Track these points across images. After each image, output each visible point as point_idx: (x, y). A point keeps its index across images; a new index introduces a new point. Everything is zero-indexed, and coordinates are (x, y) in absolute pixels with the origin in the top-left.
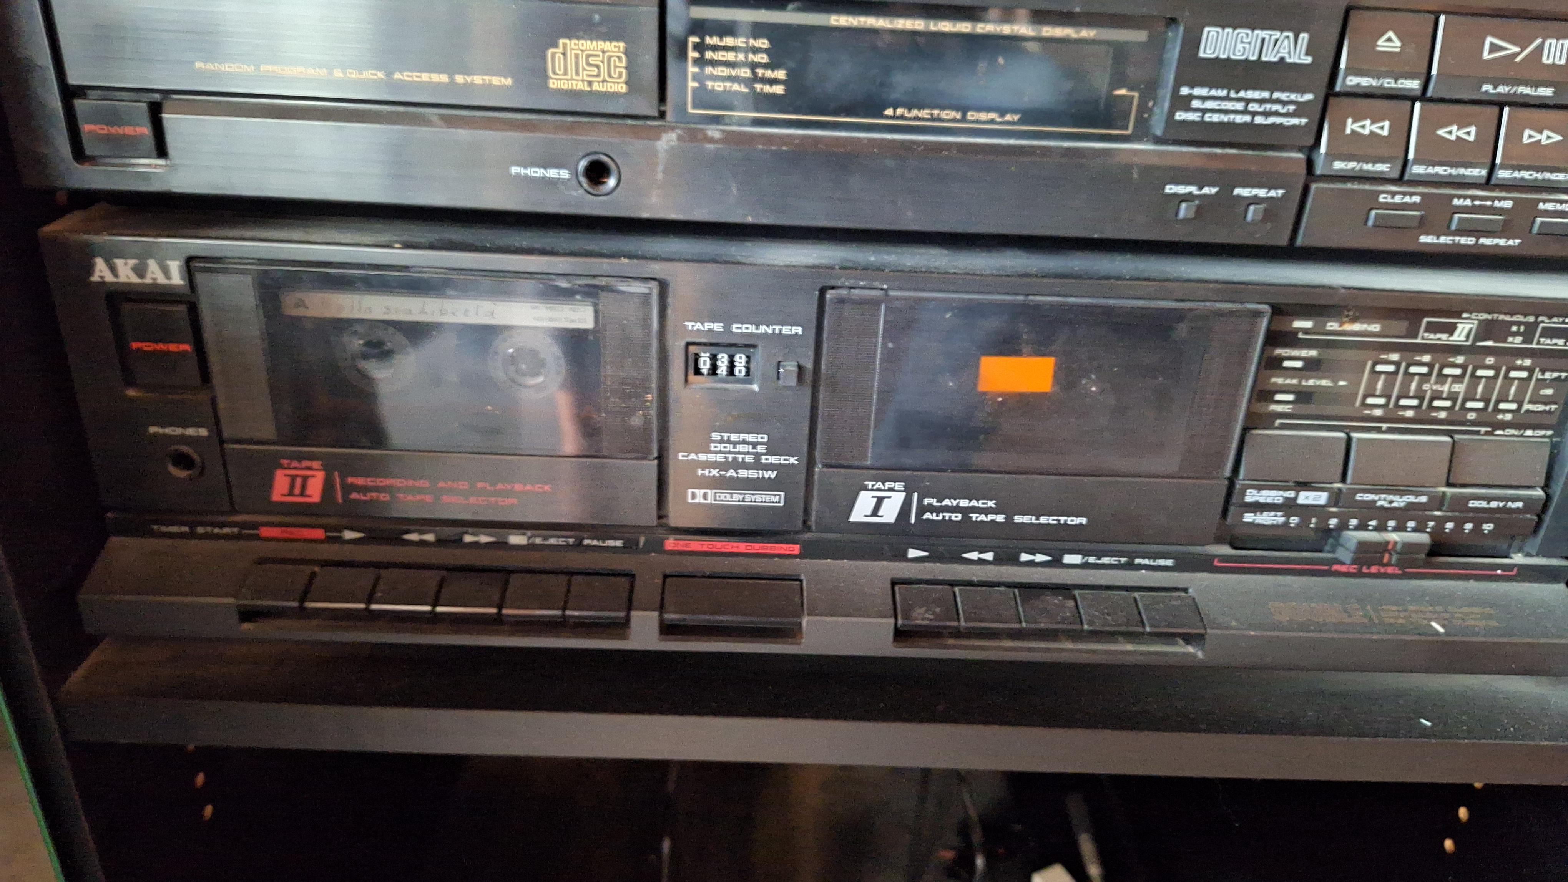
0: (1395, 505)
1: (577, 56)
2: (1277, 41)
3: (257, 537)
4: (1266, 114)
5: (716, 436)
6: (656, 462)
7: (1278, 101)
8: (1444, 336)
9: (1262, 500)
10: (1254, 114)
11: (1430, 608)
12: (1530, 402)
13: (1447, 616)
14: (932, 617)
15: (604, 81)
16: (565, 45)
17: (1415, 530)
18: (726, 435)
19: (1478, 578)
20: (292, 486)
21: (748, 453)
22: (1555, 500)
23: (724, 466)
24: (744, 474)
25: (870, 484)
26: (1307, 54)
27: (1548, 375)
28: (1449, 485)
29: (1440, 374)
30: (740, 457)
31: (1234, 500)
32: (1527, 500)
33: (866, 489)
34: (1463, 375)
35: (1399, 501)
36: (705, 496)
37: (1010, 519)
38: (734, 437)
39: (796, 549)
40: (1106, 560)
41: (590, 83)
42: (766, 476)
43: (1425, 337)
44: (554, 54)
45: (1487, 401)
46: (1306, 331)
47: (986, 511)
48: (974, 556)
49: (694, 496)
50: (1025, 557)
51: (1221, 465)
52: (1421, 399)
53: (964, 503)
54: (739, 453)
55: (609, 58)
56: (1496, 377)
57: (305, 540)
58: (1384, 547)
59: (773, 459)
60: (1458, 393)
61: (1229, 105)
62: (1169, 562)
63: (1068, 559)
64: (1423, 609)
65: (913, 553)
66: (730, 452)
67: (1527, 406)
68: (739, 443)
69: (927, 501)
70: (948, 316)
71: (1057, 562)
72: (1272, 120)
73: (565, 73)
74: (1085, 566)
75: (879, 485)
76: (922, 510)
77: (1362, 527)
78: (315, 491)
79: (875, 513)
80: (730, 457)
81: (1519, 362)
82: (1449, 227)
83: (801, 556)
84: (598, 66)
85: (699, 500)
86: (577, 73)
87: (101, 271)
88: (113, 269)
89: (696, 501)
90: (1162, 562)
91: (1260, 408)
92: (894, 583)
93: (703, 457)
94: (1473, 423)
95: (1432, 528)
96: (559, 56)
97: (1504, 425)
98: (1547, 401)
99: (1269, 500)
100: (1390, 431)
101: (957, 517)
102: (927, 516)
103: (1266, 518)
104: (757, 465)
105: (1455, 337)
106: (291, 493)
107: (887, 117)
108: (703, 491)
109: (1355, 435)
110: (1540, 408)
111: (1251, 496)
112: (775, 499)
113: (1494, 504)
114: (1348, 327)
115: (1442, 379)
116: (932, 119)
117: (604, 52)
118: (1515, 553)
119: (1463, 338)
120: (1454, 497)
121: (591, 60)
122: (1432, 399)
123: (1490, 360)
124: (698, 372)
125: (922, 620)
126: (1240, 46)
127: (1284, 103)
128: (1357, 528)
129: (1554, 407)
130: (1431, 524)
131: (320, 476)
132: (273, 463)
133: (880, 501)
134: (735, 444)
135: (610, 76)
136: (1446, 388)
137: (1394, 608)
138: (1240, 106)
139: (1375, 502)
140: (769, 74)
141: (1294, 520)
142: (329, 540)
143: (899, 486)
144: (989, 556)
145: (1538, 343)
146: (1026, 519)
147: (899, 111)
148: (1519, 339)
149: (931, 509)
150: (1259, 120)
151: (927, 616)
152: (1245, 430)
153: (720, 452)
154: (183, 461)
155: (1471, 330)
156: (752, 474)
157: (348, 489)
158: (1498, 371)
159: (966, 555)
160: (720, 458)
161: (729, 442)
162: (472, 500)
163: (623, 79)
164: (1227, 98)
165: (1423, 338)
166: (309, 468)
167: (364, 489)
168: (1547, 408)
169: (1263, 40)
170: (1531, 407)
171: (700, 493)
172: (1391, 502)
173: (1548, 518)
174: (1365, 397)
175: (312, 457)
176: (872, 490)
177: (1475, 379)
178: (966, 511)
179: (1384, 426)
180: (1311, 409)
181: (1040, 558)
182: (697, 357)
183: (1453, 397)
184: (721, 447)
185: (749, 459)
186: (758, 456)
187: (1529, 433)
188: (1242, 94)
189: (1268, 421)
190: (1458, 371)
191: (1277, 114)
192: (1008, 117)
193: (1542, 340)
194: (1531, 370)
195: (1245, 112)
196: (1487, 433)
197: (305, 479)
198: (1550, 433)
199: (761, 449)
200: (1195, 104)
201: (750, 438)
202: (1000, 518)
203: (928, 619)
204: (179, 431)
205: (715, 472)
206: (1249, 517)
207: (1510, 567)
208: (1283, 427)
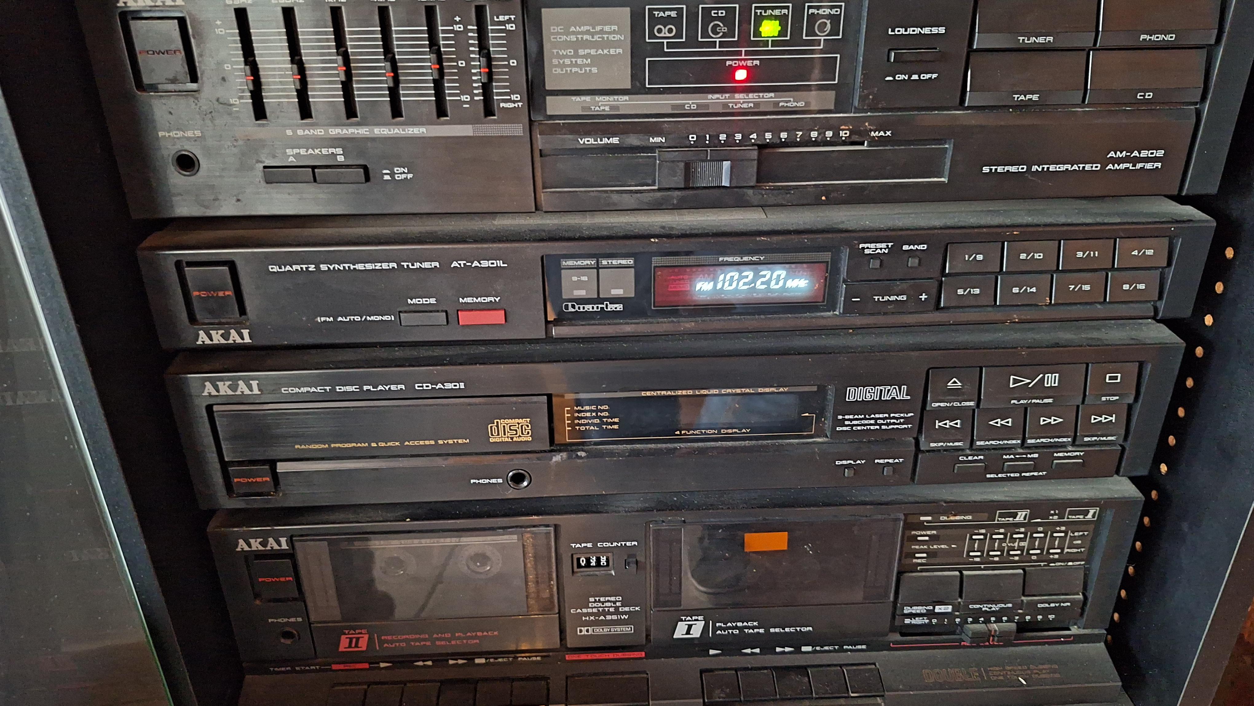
0: (993, 609)
1: (504, 426)
2: (889, 390)
3: (331, 670)
4: (888, 424)
5: (592, 599)
6: (557, 615)
7: (894, 418)
8: (1011, 519)
9: (914, 612)
10: (880, 425)
11: (1020, 668)
12: (1068, 548)
13: (1029, 672)
14: (724, 696)
15: (520, 436)
16: (497, 422)
17: (1007, 622)
18: (597, 599)
19: (1050, 644)
20: (351, 642)
21: (611, 607)
22: (1090, 600)
23: (598, 614)
24: (609, 617)
25: (683, 618)
26: (907, 395)
27: (1076, 534)
28: (1024, 595)
29: (1011, 537)
30: (607, 609)
31: (898, 612)
32: (1071, 601)
33: (682, 620)
34: (1026, 537)
35: (995, 608)
36: (587, 631)
37: (768, 631)
38: (602, 599)
39: (643, 654)
40: (826, 648)
41: (512, 438)
42: (623, 618)
43: (998, 520)
44: (491, 427)
45: (1042, 550)
46: (928, 522)
47: (753, 628)
48: (748, 651)
49: (581, 631)
50: (778, 649)
51: (887, 596)
52: (1002, 552)
53: (740, 624)
54: (606, 607)
55: (522, 426)
56: (1046, 537)
57: (358, 669)
58: (989, 634)
59: (627, 609)
60: (1024, 547)
61: (866, 422)
62: (864, 647)
63: (804, 649)
64: (1015, 668)
65: (712, 652)
66: (600, 607)
67: (1066, 550)
68: (606, 602)
69: (718, 625)
70: (720, 531)
71: (798, 651)
72: (891, 427)
73: (498, 435)
74: (815, 652)
75: (689, 618)
76: (715, 629)
77: (975, 621)
78: (363, 644)
79: (688, 632)
80: (601, 609)
81: (1058, 528)
82: (1003, 469)
83: (647, 657)
84: (516, 431)
85: (584, 633)
86: (505, 434)
87: (242, 545)
88: (249, 545)
89: (583, 633)
90: (859, 647)
91: (907, 561)
92: (702, 672)
93: (585, 611)
94: (1035, 561)
95: (1018, 620)
96: (494, 427)
97: (1055, 561)
98: (1077, 547)
99: (918, 612)
100: (984, 569)
101: (736, 632)
102: (719, 632)
103: (918, 621)
104: (617, 612)
105: (1017, 519)
106: (350, 646)
107: (677, 435)
108: (586, 628)
109: (965, 573)
110: (1075, 550)
111: (907, 610)
112: (628, 629)
113: (1052, 605)
114: (952, 518)
115: (1013, 540)
116: (702, 434)
117: (519, 424)
118: (1072, 625)
119: (1022, 519)
120: (1029, 603)
121: (512, 428)
122: (1008, 551)
123: (1040, 529)
124: (579, 566)
125: (719, 698)
126: (868, 394)
127: (897, 418)
128: (972, 623)
129: (1083, 550)
130: (1017, 618)
131: (366, 637)
132: (340, 632)
133: (690, 627)
134: (603, 603)
135: (522, 434)
136: (1016, 545)
137: (997, 669)
138: (872, 422)
139: (981, 608)
140: (609, 420)
141: (934, 621)
142: (370, 669)
143: (700, 618)
144: (757, 650)
145: (1068, 518)
146: (777, 630)
147: (683, 432)
148: (1056, 517)
149: (720, 628)
150: (883, 427)
151: (722, 695)
152: (900, 573)
153: (595, 607)
154: (287, 635)
155: (1026, 514)
156: (615, 617)
157: (381, 642)
158: (1046, 534)
159: (743, 651)
160: (595, 610)
161: (599, 601)
162: (453, 642)
163: (530, 434)
164: (865, 419)
165: (998, 521)
166: (361, 633)
167: (392, 642)
168: (1079, 550)
169: (881, 390)
170: (1069, 550)
171: (584, 629)
172: (991, 608)
173: (1087, 609)
174: (968, 552)
175: (361, 628)
176: (685, 621)
177: (1033, 539)
178: (741, 629)
179: (982, 566)
180: (937, 560)
181: (787, 649)
182: (578, 559)
183: (1021, 549)
184: (595, 605)
185: (612, 610)
186: (617, 608)
187: (1070, 564)
188: (873, 416)
189: (913, 568)
190: (1022, 536)
191: (894, 424)
192: (744, 431)
193: (1070, 517)
194: (1066, 532)
195: (876, 424)
196: (1045, 565)
197: (358, 639)
198: (1083, 563)
199: (618, 604)
200: (847, 423)
201: (613, 599)
202: (762, 631)
203: (723, 698)
204: (285, 620)
205: (592, 618)
206: (907, 621)
207: (1070, 636)
208: (922, 571)
